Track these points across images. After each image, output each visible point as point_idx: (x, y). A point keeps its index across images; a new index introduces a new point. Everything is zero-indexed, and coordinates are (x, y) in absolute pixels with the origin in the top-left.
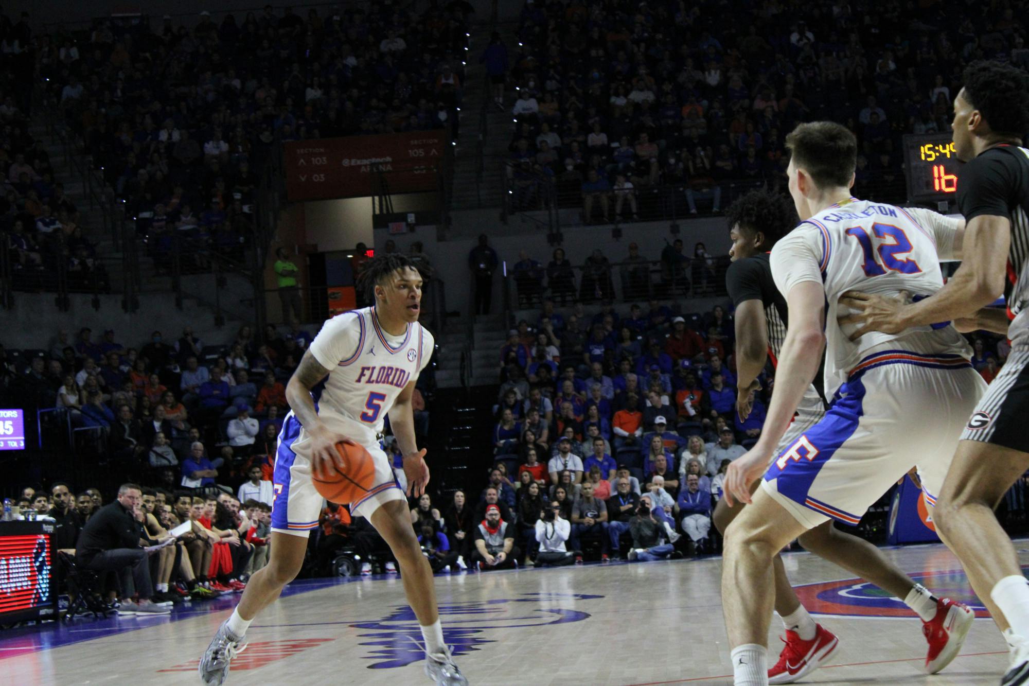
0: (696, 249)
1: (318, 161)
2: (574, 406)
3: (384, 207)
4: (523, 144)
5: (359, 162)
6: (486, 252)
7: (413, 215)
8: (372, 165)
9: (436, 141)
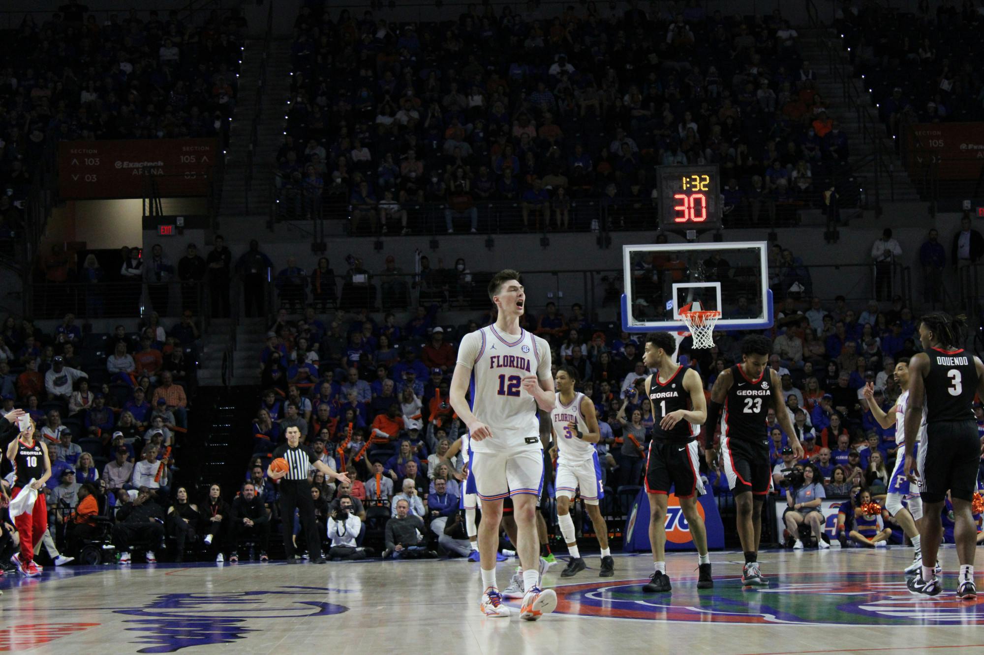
0: (457, 263)
1: (91, 162)
2: (330, 407)
3: (154, 210)
4: (292, 155)
5: (131, 165)
6: (258, 256)
7: (182, 219)
8: (144, 168)
9: (207, 148)
